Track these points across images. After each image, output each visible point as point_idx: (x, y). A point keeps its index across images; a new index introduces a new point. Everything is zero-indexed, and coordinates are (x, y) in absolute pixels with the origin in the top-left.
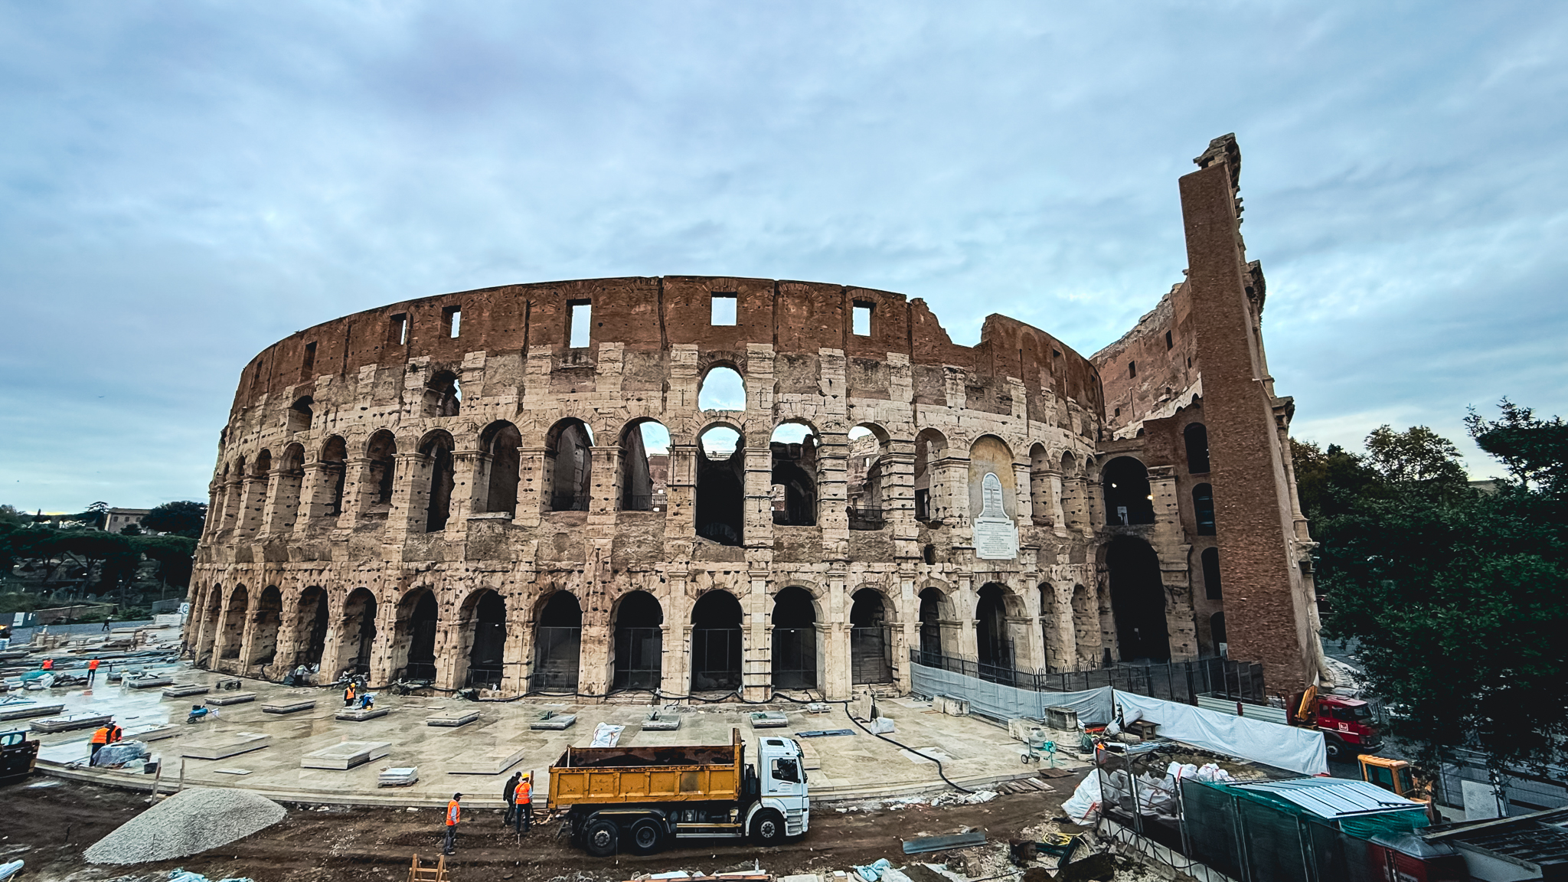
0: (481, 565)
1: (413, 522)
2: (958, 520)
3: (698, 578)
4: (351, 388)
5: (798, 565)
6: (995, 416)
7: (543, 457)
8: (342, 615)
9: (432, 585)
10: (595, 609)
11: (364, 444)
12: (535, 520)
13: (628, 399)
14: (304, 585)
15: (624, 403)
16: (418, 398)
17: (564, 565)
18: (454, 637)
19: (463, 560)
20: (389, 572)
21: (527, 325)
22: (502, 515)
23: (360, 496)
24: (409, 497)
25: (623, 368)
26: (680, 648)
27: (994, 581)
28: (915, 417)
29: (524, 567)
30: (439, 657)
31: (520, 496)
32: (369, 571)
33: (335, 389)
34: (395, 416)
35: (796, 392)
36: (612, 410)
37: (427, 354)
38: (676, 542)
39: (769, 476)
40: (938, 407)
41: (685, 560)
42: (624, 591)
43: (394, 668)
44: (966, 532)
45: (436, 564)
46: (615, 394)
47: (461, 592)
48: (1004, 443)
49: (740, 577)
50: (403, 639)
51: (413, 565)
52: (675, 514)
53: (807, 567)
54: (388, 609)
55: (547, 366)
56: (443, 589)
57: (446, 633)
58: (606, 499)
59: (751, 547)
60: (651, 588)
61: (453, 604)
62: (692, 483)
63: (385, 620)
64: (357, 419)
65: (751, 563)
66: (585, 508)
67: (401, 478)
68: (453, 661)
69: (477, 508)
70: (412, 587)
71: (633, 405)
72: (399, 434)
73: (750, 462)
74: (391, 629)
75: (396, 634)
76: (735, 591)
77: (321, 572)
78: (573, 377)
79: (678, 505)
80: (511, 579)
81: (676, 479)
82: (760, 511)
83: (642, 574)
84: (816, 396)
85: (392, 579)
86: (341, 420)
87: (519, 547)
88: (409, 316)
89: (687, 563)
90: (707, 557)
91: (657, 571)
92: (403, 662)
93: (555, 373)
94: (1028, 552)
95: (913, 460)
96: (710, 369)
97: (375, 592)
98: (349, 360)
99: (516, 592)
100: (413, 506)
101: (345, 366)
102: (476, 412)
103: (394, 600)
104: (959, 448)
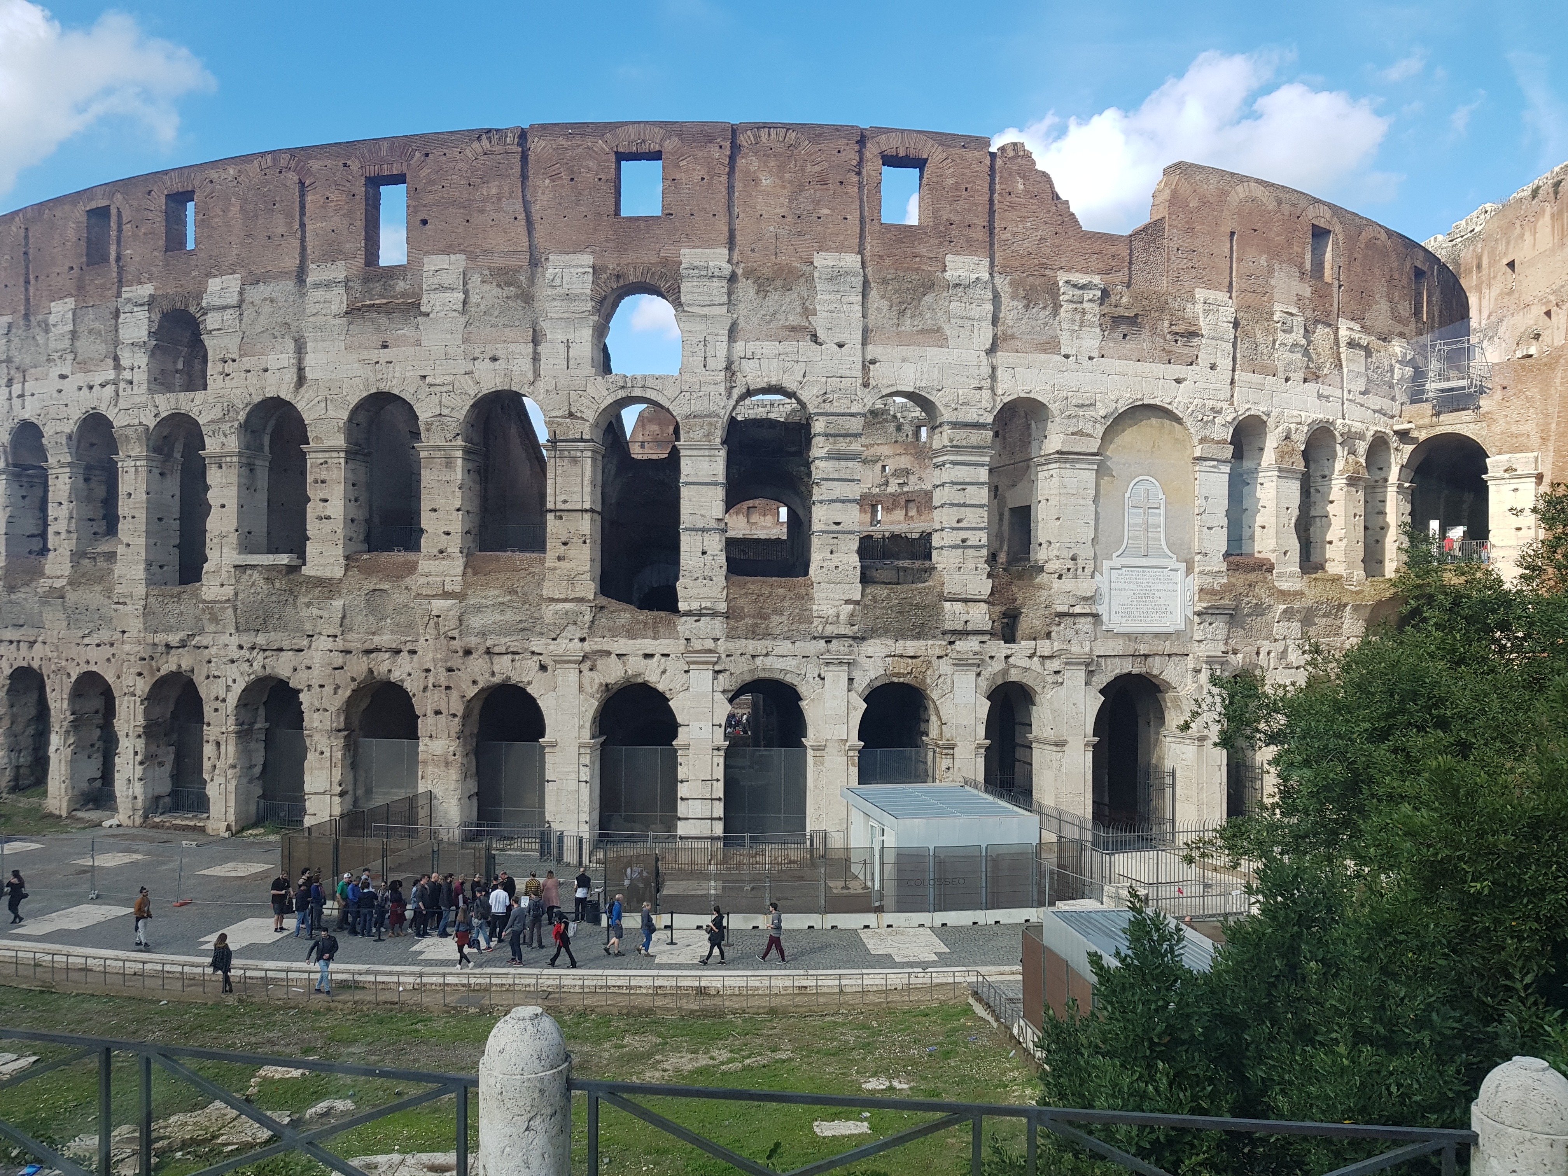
0: (261, 640)
1: (155, 568)
2: (1070, 564)
3: (600, 663)
4: (40, 339)
5: (769, 643)
6: (1160, 369)
7: (342, 461)
8: (68, 713)
9: (192, 671)
10: (438, 713)
11: (70, 437)
12: (337, 568)
13: (475, 359)
14: (12, 665)
15: (469, 366)
16: (142, 359)
17: (385, 639)
18: (230, 749)
19: (233, 631)
20: (127, 648)
21: (303, 225)
22: (284, 559)
23: (73, 525)
24: (144, 528)
25: (465, 303)
26: (574, 776)
27: (1135, 671)
28: (993, 377)
29: (323, 643)
30: (212, 780)
31: (312, 527)
32: (98, 645)
33: (16, 341)
34: (110, 389)
35: (769, 338)
36: (450, 379)
37: (150, 280)
38: (560, 606)
39: (720, 493)
40: (1043, 356)
41: (579, 635)
42: (481, 685)
43: (150, 796)
44: (1085, 587)
45: (193, 635)
46: (452, 350)
47: (234, 681)
48: (1178, 420)
49: (670, 663)
50: (160, 752)
51: (160, 638)
52: (559, 558)
53: (785, 647)
54: (132, 705)
55: (338, 300)
56: (208, 677)
57: (218, 744)
58: (448, 534)
59: (689, 613)
60: (525, 680)
61: (224, 700)
62: (587, 506)
63: (128, 721)
64: (55, 394)
65: (688, 640)
66: (415, 547)
67: (130, 494)
68: (232, 787)
69: (247, 546)
70: (163, 672)
71: (484, 367)
72: (119, 421)
73: (687, 467)
74: (139, 736)
75: (147, 745)
76: (660, 687)
77: (32, 644)
78: (383, 320)
79: (565, 544)
80: (307, 662)
81: (560, 498)
82: (704, 553)
83: (510, 656)
84: (806, 345)
85: (132, 658)
86: (33, 395)
87: (316, 612)
88: (113, 211)
89: (582, 640)
90: (614, 633)
91: (533, 653)
92: (165, 787)
93: (354, 312)
94: (1209, 619)
95: (988, 459)
96: (620, 298)
97: (110, 679)
98: (32, 290)
99: (315, 683)
100: (152, 541)
101: (27, 300)
102: (234, 384)
103: (139, 692)
104: (1079, 433)
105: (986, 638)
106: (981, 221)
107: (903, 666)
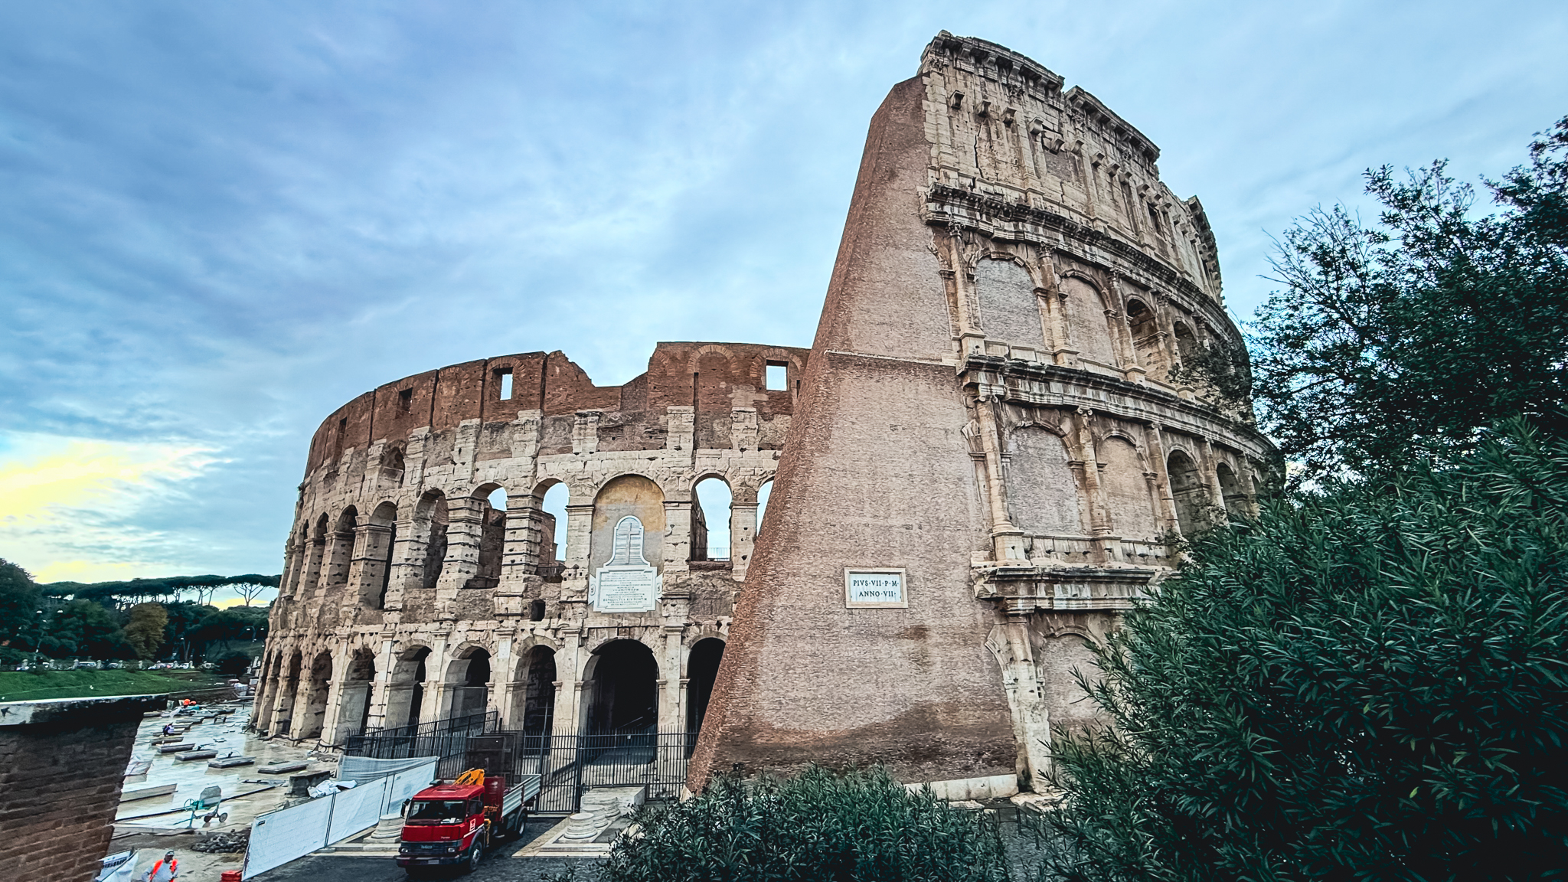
2: (571, 571)
3: (355, 639)
5: (416, 625)
6: (635, 454)
10: (307, 666)
13: (347, 493)
15: (344, 497)
17: (303, 631)
25: (349, 468)
27: (620, 637)
28: (535, 470)
29: (292, 633)
35: (436, 465)
36: (339, 503)
38: (348, 608)
40: (563, 455)
41: (351, 624)
42: (320, 652)
44: (581, 585)
46: (342, 491)
48: (650, 480)
49: (378, 638)
52: (351, 585)
53: (423, 627)
58: (325, 577)
59: (387, 610)
60: (331, 649)
65: (386, 625)
71: (349, 495)
76: (373, 650)
79: (354, 577)
81: (356, 555)
82: (398, 577)
83: (329, 637)
84: (449, 466)
90: (362, 620)
91: (336, 635)
94: (671, 601)
104: (583, 494)
105: (519, 618)
106: (536, 392)
107: (473, 636)
